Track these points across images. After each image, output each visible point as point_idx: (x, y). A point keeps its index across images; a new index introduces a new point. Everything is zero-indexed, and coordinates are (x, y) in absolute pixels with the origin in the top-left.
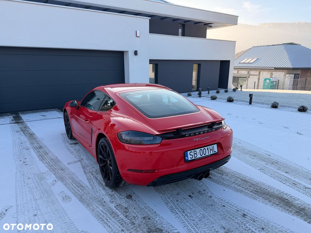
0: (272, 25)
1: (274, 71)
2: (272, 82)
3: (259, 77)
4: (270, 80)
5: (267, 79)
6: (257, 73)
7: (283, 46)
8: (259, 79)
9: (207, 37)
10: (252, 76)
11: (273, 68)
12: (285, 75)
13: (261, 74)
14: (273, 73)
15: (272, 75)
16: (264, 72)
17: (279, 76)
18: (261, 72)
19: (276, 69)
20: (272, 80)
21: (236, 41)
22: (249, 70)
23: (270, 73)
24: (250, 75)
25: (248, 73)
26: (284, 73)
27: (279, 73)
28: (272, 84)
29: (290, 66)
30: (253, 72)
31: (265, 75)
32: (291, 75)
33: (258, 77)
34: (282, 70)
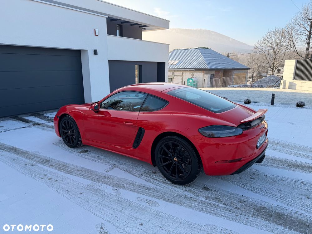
0: (179, 31)
1: (195, 72)
2: (194, 82)
3: (183, 77)
4: (192, 79)
5: (190, 79)
6: (180, 74)
7: (198, 50)
8: (182, 79)
9: (143, 39)
10: (177, 77)
11: (194, 69)
12: (204, 75)
13: (184, 75)
14: (194, 73)
15: (193, 75)
16: (186, 73)
17: (199, 76)
18: (184, 73)
19: (197, 70)
20: (194, 79)
21: (169, 44)
22: (173, 71)
23: (192, 73)
24: (174, 76)
25: (173, 74)
26: (202, 73)
27: (198, 73)
28: (194, 84)
29: (206, 67)
30: (177, 73)
31: (187, 75)
32: (208, 75)
33: (181, 77)
34: (200, 71)
